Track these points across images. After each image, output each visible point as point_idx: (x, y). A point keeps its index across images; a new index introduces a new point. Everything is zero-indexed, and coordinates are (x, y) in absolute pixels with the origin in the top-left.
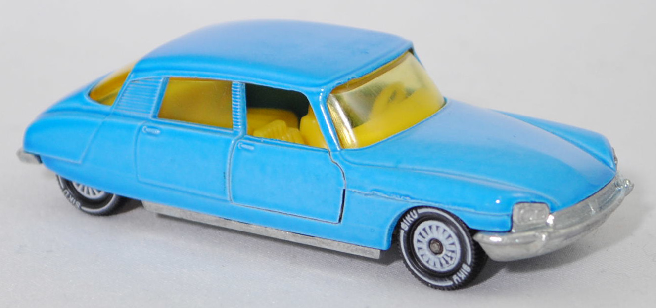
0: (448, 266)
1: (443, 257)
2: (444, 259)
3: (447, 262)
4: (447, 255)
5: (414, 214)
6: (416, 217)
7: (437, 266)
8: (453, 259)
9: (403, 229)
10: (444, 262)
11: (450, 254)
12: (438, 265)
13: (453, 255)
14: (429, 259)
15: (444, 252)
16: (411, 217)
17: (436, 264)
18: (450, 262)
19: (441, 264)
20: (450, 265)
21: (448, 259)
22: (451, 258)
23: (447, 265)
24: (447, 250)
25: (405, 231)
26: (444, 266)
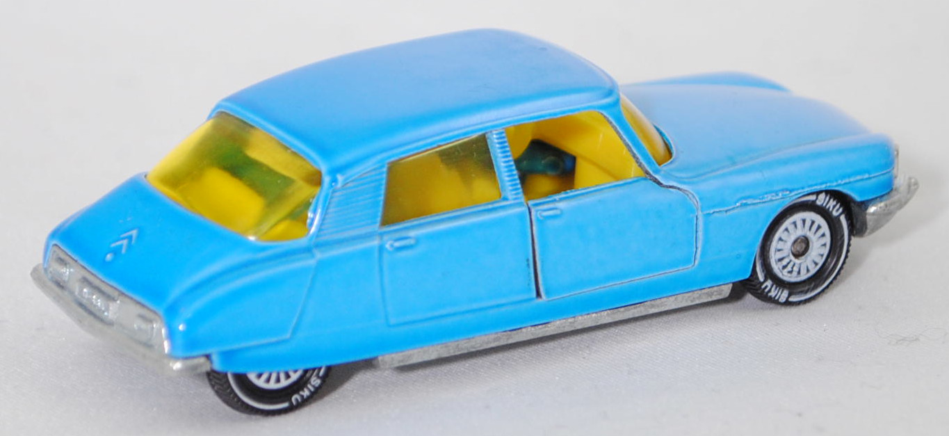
0: (779, 269)
1: (791, 261)
2: (788, 263)
3: (784, 267)
4: (794, 265)
5: (837, 210)
6: (835, 214)
7: (777, 253)
8: (789, 275)
9: (817, 198)
10: (784, 262)
11: (796, 269)
12: (779, 255)
13: (795, 273)
14: (786, 241)
15: (797, 261)
16: (834, 207)
17: (781, 252)
18: (786, 270)
19: (781, 260)
20: (781, 272)
21: (789, 268)
22: (790, 272)
23: (781, 268)
24: (800, 264)
25: (814, 202)
26: (780, 263)
